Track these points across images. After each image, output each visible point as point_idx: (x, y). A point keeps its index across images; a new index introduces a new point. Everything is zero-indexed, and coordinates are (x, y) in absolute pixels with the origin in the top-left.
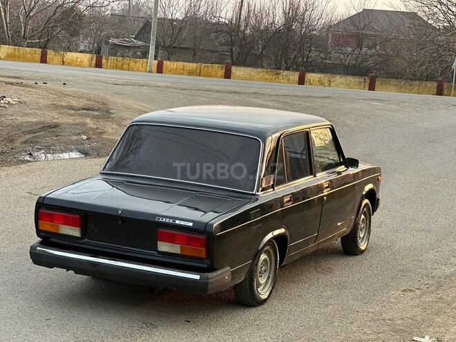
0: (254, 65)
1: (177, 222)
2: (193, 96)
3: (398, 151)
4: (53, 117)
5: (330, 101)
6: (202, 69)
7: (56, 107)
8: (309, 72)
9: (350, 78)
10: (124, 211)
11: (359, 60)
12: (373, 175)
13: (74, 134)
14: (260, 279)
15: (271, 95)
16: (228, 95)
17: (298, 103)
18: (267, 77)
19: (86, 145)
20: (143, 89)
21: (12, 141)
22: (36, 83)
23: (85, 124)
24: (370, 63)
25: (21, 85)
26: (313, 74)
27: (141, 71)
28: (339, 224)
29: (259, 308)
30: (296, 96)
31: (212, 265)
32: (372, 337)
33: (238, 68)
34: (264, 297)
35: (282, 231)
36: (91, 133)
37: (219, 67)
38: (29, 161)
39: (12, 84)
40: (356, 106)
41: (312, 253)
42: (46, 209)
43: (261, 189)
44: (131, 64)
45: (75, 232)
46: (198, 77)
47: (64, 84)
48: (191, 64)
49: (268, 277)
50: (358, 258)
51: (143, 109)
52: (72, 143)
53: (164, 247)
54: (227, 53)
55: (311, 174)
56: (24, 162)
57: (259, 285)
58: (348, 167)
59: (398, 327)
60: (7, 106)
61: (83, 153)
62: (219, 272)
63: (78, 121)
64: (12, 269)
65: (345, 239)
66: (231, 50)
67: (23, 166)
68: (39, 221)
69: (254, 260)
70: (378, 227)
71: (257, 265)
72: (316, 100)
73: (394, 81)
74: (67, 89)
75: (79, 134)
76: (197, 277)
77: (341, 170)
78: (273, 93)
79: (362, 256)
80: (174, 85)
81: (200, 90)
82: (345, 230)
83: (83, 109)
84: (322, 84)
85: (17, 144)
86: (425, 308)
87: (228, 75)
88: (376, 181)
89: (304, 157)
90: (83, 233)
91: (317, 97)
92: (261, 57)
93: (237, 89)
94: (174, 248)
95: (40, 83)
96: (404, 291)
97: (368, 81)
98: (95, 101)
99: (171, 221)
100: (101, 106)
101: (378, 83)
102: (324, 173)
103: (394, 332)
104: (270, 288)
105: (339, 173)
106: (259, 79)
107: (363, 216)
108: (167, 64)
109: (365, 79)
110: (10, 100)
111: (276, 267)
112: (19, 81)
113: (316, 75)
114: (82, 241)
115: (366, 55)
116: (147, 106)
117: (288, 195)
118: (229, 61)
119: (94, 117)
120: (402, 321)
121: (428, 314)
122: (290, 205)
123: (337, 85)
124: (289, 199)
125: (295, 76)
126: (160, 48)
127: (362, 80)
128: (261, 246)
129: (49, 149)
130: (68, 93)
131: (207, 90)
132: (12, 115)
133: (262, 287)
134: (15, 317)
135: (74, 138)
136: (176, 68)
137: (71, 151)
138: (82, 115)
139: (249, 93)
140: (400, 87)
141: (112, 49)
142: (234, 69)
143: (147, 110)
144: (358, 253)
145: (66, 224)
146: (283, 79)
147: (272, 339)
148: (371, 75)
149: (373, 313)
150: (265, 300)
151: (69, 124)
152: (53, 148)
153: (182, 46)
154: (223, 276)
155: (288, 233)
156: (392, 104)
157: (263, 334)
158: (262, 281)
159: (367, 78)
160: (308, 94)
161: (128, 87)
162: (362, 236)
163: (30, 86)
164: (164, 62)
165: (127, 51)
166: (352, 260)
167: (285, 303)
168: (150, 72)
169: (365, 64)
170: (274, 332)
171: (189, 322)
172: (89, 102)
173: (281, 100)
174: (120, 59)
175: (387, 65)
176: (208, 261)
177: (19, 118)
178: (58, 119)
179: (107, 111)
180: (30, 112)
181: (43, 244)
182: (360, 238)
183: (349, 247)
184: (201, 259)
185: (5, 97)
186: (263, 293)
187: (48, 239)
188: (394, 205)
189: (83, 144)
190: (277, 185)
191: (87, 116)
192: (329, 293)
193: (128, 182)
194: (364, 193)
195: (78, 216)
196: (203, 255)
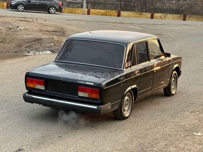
0: (131, 10)
1: (87, 83)
2: (102, 25)
3: (194, 48)
4: (39, 35)
5: (164, 26)
6: (107, 12)
7: (41, 31)
8: (156, 13)
9: (174, 15)
10: (63, 78)
11: (179, 7)
12: (178, 60)
13: (48, 43)
14: (125, 108)
15: (137, 24)
16: (118, 24)
17: (149, 27)
18: (136, 15)
19: (53, 48)
20: (80, 22)
21: (21, 46)
22: (33, 20)
23: (53, 38)
24: (184, 8)
25: (27, 21)
26: (157, 14)
27: (80, 14)
28: (162, 82)
29: (125, 121)
30: (149, 24)
31: (102, 102)
32: (175, 133)
33: (124, 12)
34: (127, 116)
35: (135, 86)
36: (56, 42)
37: (115, 11)
38: (28, 55)
39: (22, 21)
40: (176, 28)
41: (150, 95)
42: (30, 78)
43: (125, 68)
44: (76, 11)
45: (42, 88)
46: (105, 16)
47: (45, 20)
48: (102, 10)
49: (129, 107)
50: (171, 97)
51: (80, 31)
52: (47, 47)
53: (81, 94)
54: (118, 5)
55: (149, 61)
56: (25, 56)
57: (124, 110)
58: (166, 57)
59: (187, 129)
60: (20, 31)
61: (51, 52)
62: (106, 105)
63: (50, 37)
64: (17, 104)
65: (165, 89)
66: (120, 3)
67: (25, 58)
68: (27, 83)
69: (122, 99)
70: (182, 83)
71: (123, 102)
72: (158, 26)
73: (194, 16)
74: (47, 23)
75: (50, 43)
76: (96, 107)
77: (163, 59)
78: (138, 23)
79: (173, 96)
80: (94, 20)
81: (105, 22)
82: (165, 85)
83: (53, 31)
84: (161, 18)
85: (23, 48)
86: (200, 120)
87: (119, 15)
88: (180, 63)
89: (145, 52)
90: (46, 88)
91: (158, 25)
92: (134, 6)
93: (122, 21)
94: (85, 95)
95: (35, 20)
96: (191, 112)
97: (183, 16)
98: (59, 28)
99: (84, 83)
100: (61, 30)
101: (187, 17)
102: (155, 60)
103: (185, 131)
104: (130, 112)
105: (162, 60)
106: (133, 17)
107: (173, 79)
108: (92, 11)
109: (181, 16)
110: (21, 28)
111: (132, 102)
112: (25, 19)
113: (159, 14)
114: (45, 92)
115: (182, 4)
116: (81, 30)
117: (138, 70)
118: (120, 9)
119: (57, 35)
120: (189, 126)
121: (201, 123)
122: (139, 75)
123: (168, 18)
124: (138, 72)
125: (149, 15)
126: (89, 3)
127: (180, 16)
128: (125, 93)
129: (37, 50)
130: (47, 24)
131: (109, 22)
132: (22, 35)
133: (126, 111)
134: (17, 125)
135: (48, 44)
136: (96, 13)
137: (47, 51)
138: (52, 34)
139: (128, 23)
140: (198, 19)
141: (68, 4)
142: (122, 12)
143: (81, 31)
144: (171, 95)
145: (38, 84)
146: (144, 16)
147: (129, 134)
148: (184, 13)
149: (176, 122)
150: (127, 117)
151: (47, 39)
152: (39, 49)
153: (99, 2)
154: (108, 107)
155: (138, 88)
156: (193, 27)
157: (125, 132)
158: (126, 108)
159: (182, 15)
160: (154, 23)
161: (73, 21)
162: (173, 88)
163: (30, 22)
164: (91, 9)
165: (74, 5)
166: (168, 98)
167: (136, 118)
168: (84, 14)
169: (181, 9)
170: (131, 131)
171: (93, 127)
172: (56, 29)
173: (142, 26)
174: (71, 8)
175: (191, 9)
176: (100, 100)
177: (24, 36)
178: (41, 36)
179: (64, 32)
180: (30, 33)
181: (29, 93)
182: (172, 89)
183: (167, 93)
184: (98, 99)
185: (19, 27)
186: (126, 114)
187: (31, 91)
188: (190, 73)
189: (52, 47)
190: (132, 66)
191: (55, 35)
192: (157, 113)
193: (66, 65)
194: (174, 68)
195: (43, 81)
196: (98, 98)
